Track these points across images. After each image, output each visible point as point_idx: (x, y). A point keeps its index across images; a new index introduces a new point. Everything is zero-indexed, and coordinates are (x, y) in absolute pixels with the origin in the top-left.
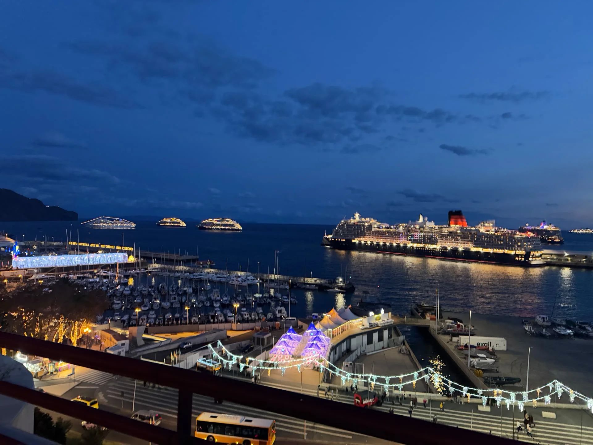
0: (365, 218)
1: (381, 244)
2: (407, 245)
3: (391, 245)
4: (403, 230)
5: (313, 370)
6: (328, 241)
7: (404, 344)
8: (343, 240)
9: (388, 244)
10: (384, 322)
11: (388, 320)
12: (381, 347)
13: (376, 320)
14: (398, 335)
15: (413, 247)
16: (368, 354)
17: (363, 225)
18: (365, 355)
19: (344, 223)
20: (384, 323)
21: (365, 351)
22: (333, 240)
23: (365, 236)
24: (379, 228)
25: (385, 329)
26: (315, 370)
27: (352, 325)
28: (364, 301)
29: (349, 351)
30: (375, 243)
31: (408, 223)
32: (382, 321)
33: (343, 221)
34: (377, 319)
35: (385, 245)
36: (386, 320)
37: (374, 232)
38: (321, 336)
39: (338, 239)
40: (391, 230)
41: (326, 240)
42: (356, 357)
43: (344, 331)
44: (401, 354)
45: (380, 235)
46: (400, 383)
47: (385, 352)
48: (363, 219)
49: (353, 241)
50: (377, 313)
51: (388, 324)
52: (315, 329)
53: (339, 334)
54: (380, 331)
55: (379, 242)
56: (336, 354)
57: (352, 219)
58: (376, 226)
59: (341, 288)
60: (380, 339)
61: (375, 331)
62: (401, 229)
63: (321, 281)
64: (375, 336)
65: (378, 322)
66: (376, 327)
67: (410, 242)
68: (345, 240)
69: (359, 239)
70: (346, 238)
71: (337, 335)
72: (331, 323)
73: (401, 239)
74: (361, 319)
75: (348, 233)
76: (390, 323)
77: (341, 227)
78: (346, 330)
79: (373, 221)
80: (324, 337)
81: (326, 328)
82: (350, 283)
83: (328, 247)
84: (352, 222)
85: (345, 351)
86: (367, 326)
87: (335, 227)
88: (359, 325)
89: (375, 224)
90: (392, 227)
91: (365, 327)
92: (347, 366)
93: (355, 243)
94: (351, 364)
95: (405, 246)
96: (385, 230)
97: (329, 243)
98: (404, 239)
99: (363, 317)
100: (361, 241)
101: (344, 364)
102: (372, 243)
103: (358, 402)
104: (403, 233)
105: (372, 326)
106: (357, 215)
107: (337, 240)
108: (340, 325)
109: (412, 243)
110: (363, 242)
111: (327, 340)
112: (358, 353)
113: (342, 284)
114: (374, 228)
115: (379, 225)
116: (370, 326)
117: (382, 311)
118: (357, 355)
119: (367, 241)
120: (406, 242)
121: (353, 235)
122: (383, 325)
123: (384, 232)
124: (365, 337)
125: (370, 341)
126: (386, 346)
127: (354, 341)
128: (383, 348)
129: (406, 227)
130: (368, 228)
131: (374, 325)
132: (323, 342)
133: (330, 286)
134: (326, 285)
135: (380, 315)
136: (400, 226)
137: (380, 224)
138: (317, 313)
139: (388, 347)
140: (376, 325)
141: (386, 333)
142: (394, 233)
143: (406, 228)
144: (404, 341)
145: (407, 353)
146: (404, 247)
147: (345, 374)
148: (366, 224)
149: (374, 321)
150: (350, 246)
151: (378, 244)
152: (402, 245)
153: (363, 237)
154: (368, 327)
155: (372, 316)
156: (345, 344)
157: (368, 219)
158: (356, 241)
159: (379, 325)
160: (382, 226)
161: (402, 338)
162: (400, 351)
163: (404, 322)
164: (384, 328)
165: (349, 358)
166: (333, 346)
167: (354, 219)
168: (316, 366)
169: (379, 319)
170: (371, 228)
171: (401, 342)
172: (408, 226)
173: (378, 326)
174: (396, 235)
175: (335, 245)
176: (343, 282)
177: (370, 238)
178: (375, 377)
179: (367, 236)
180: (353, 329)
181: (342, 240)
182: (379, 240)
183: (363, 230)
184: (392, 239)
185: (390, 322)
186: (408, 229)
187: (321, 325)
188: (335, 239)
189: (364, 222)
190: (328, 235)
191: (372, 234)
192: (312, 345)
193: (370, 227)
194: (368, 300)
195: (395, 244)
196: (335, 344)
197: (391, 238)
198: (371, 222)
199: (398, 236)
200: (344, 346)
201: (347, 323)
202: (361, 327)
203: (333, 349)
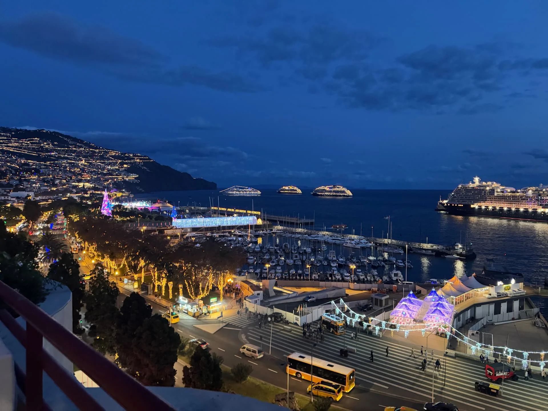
0: (486, 182)
1: (505, 209)
2: (537, 210)
3: (518, 210)
4: (533, 194)
5: (436, 335)
6: (443, 207)
7: (539, 317)
8: (461, 205)
9: (513, 209)
10: (514, 292)
11: (519, 290)
12: (511, 319)
13: (505, 289)
14: (531, 307)
15: (544, 212)
16: (496, 324)
17: (483, 190)
18: (492, 324)
19: (461, 188)
20: (515, 294)
21: (492, 320)
22: (449, 205)
23: (486, 201)
24: (503, 192)
25: (516, 300)
26: (439, 335)
27: (477, 293)
28: (488, 269)
29: (473, 320)
30: (498, 208)
31: (538, 186)
32: (512, 291)
33: (460, 186)
34: (507, 288)
35: (509, 210)
36: (516, 290)
37: (497, 196)
38: (445, 303)
39: (455, 205)
40: (518, 194)
41: (440, 205)
42: (483, 326)
43: (468, 299)
44: (536, 327)
45: (503, 200)
46: (541, 360)
47: (515, 324)
48: (484, 183)
49: (472, 206)
50: (507, 282)
51: (519, 294)
52: (437, 295)
53: (463, 301)
54: (510, 302)
55: (503, 207)
56: (459, 321)
57: (471, 183)
58: (499, 190)
59: (460, 254)
60: (510, 309)
61: (504, 301)
62: (530, 193)
63: (438, 247)
64: (504, 306)
65: (507, 291)
66: (504, 297)
67: (541, 207)
68: (462, 205)
69: (479, 204)
70: (464, 203)
71: (461, 302)
72: (454, 290)
73: (530, 204)
74: (488, 288)
75: (466, 198)
76: (521, 294)
77: (458, 191)
78: (470, 298)
79: (495, 184)
80: (447, 304)
81: (448, 295)
82: (471, 250)
83: (442, 212)
84: (471, 186)
85: (469, 319)
86: (495, 294)
87: (452, 191)
88: (485, 294)
89: (499, 188)
90: (519, 191)
91: (492, 296)
92: (473, 334)
93: (474, 208)
94: (477, 333)
95: (535, 211)
96: (510, 194)
97: (444, 208)
98: (533, 203)
99: (489, 286)
100: (481, 206)
101: (470, 332)
102: (494, 208)
103: (490, 374)
104: (532, 197)
105: (500, 295)
106: (477, 179)
107: (453, 205)
108: (465, 293)
109: (543, 208)
110: (483, 207)
111: (451, 307)
112: (484, 322)
113: (461, 251)
114: (497, 192)
115: (503, 189)
116: (498, 296)
117: (513, 281)
118: (483, 324)
119: (488, 207)
120: (536, 207)
121: (472, 200)
122: (514, 295)
123: (509, 197)
124: (492, 307)
125: (497, 311)
126: (516, 317)
127: (479, 310)
128: (513, 319)
129: (536, 190)
130: (490, 192)
131: (503, 295)
132: (446, 309)
133: (448, 252)
134: (443, 251)
135: (510, 285)
136: (529, 190)
137: (504, 187)
138: (436, 279)
139: (520, 318)
140: (505, 295)
141: (516, 304)
142: (521, 197)
143: (537, 192)
144: (538, 313)
145: (543, 327)
146: (533, 212)
147: (474, 344)
148: (488, 188)
149: (502, 291)
150: (468, 212)
151: (501, 209)
152: (530, 210)
153: (484, 202)
154: (496, 296)
155: (501, 285)
156: (469, 311)
157: (489, 183)
158: (475, 206)
159: (509, 295)
160: (506, 190)
161: (536, 310)
162: (534, 324)
163: (538, 293)
164: (515, 298)
165: (474, 326)
166: (456, 314)
167: (473, 183)
168: (440, 332)
169: (509, 289)
170: (494, 192)
171: (534, 314)
172: (539, 189)
173: (507, 296)
174: (524, 199)
175: (451, 210)
176: (463, 249)
177: (492, 203)
178: (510, 351)
179: (489, 200)
180: (478, 298)
181: (459, 205)
182: (502, 205)
183: (484, 194)
184: (519, 204)
185: (522, 292)
186: (539, 192)
187: (443, 291)
188: (451, 205)
189: (485, 186)
190: (443, 200)
191: (495, 199)
192: (434, 311)
193: (492, 191)
194: (493, 268)
195: (522, 210)
196: (459, 312)
197: (517, 203)
198: (493, 186)
199: (526, 201)
200: (469, 314)
201: (471, 292)
202: (487, 296)
203: (457, 316)
